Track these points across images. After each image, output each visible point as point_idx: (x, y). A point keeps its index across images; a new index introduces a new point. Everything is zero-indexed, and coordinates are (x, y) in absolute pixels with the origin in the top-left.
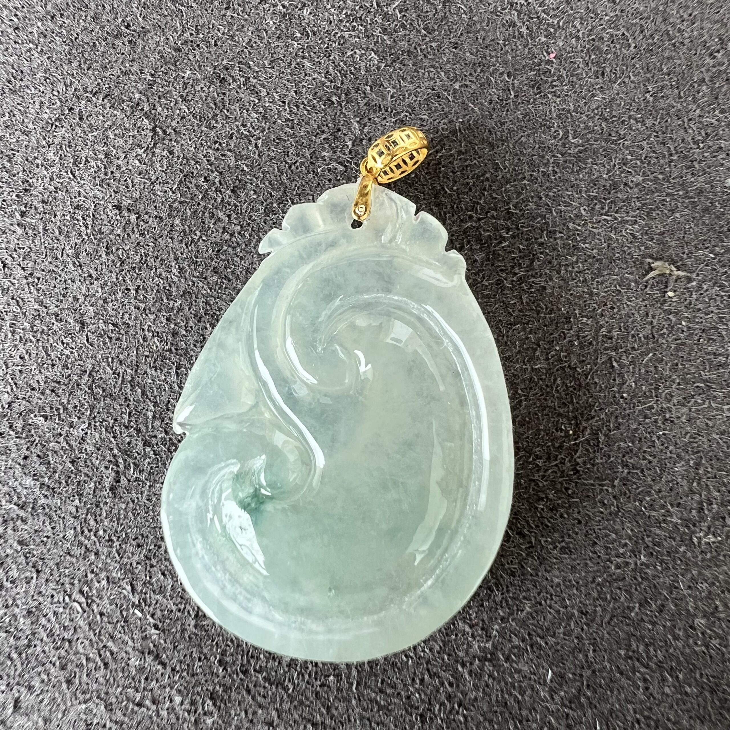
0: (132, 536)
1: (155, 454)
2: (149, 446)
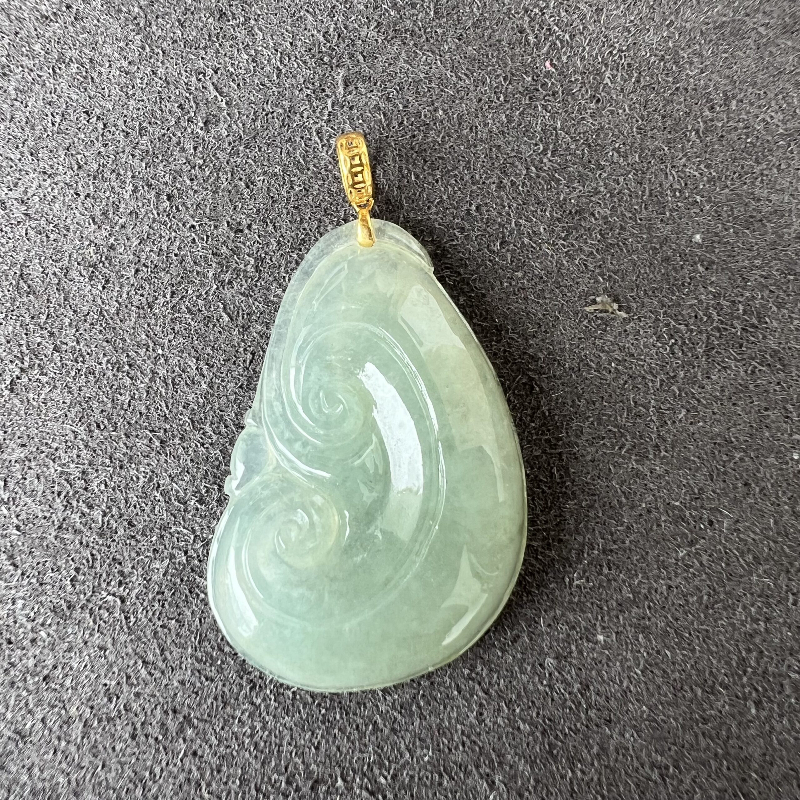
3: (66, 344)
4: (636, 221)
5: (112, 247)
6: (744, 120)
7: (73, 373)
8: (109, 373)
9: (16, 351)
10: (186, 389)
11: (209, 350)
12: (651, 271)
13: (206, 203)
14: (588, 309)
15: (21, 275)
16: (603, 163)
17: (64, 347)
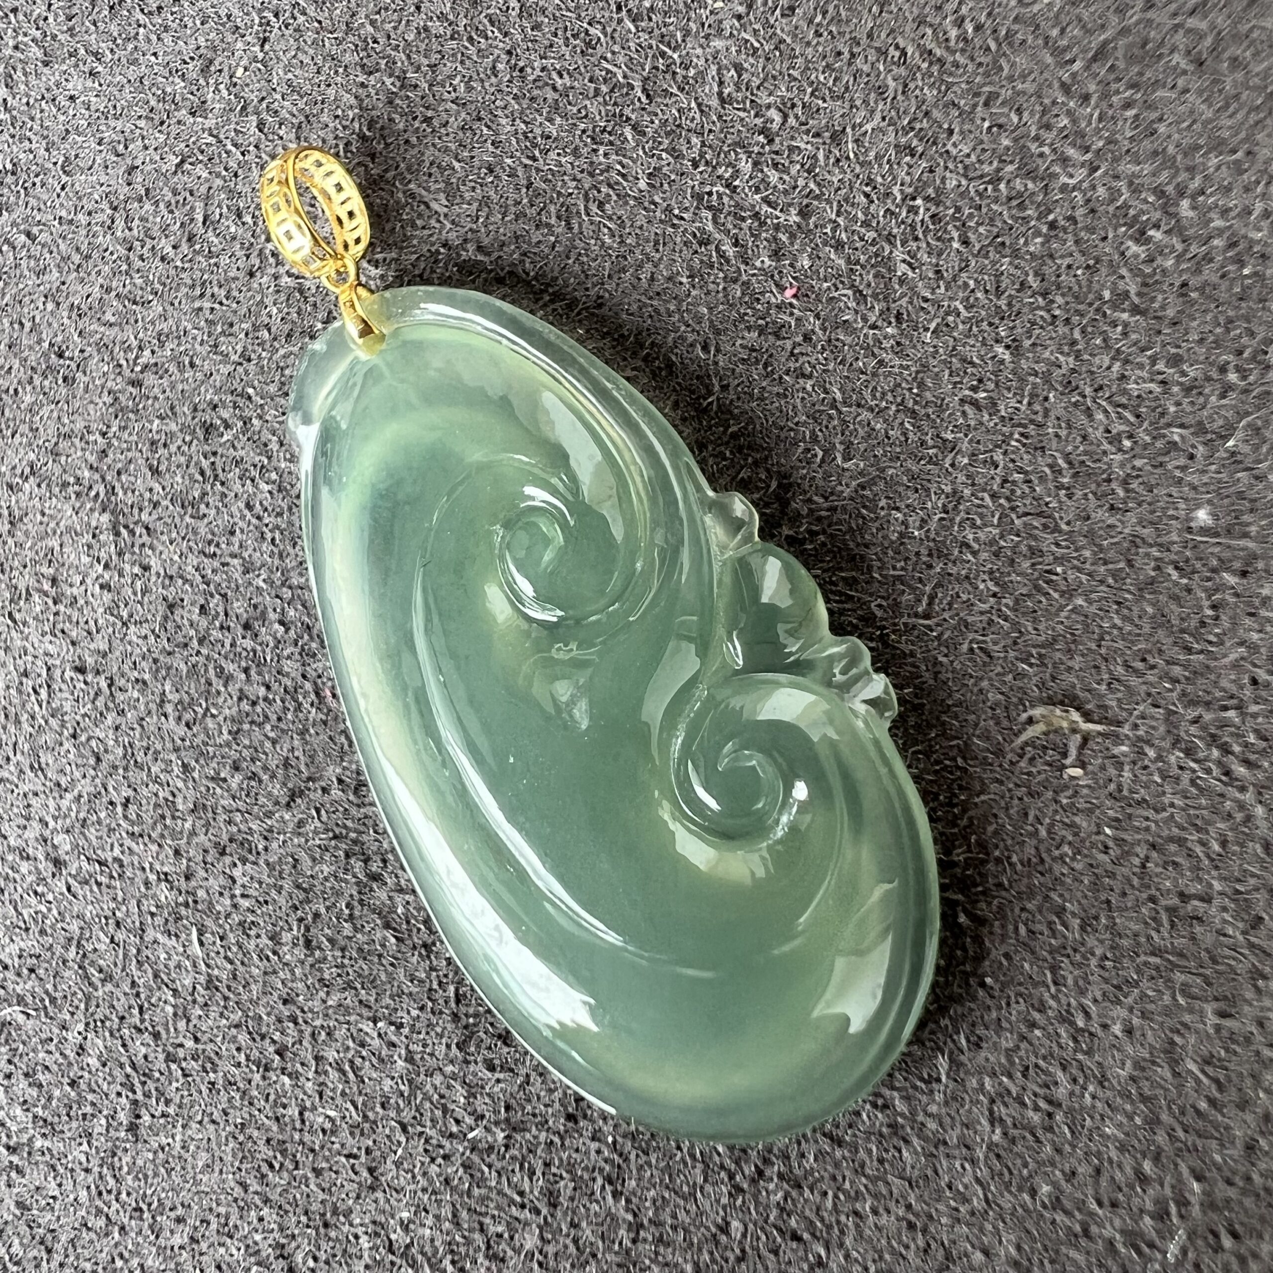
0: (168, 1204)
1: (185, 1075)
2: (174, 1062)
6: (1220, 232)
12: (1125, 619)
13: (296, 754)
16: (949, 436)
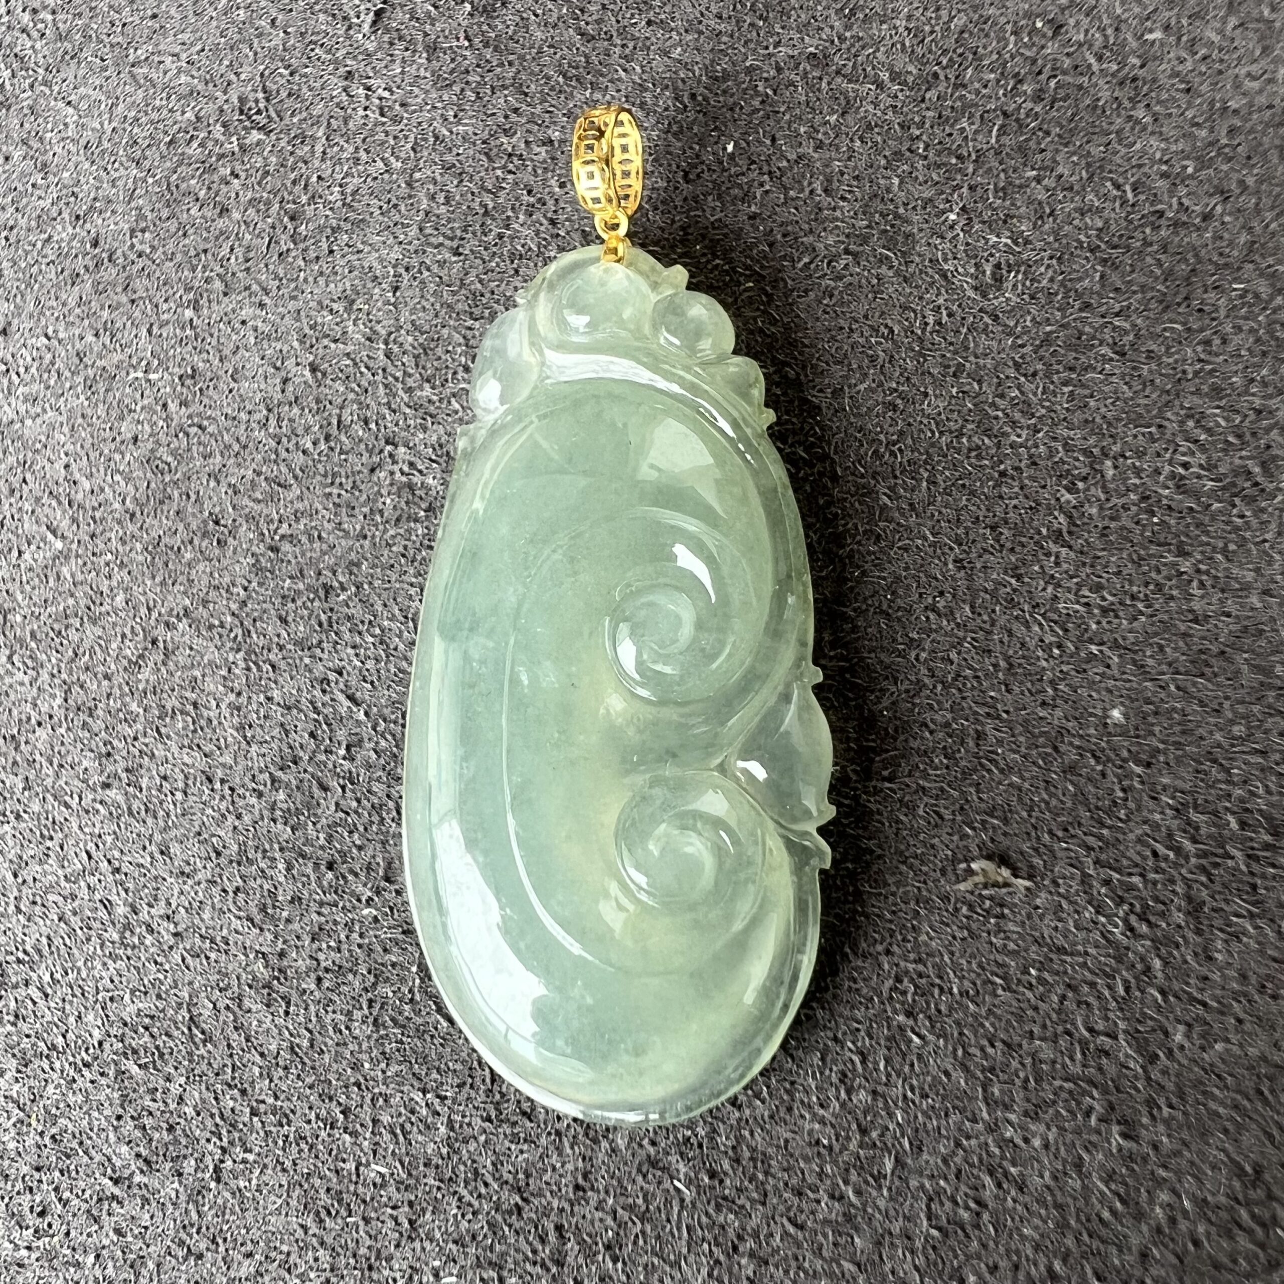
3: (263, 1102)
4: (998, 717)
5: (282, 955)
7: (281, 1143)
8: (323, 1134)
9: (209, 1123)
10: (420, 1138)
11: (435, 1075)
14: (962, 887)
15: (191, 1018)
17: (262, 1107)
